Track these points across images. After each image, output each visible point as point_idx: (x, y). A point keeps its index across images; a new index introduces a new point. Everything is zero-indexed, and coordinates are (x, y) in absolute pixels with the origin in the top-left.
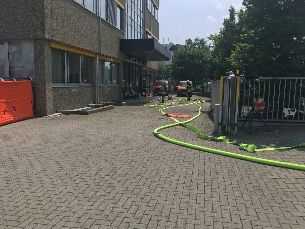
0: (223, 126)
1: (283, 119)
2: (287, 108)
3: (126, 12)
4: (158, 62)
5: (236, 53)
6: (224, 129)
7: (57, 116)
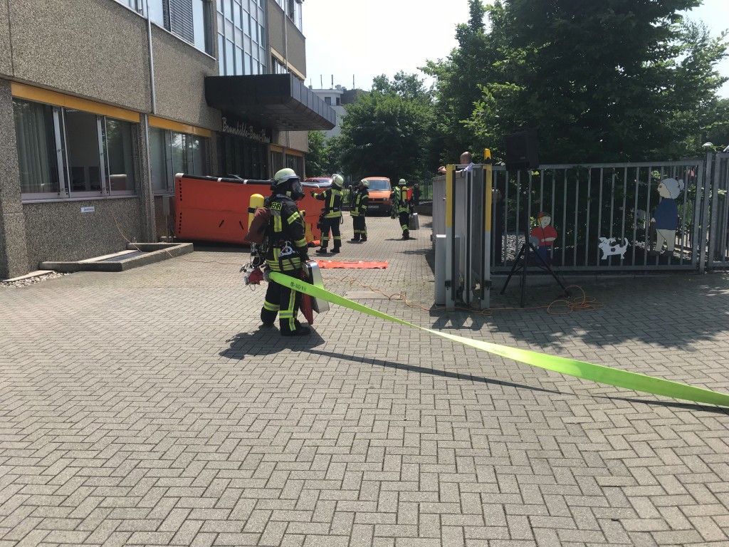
0: (456, 288)
1: (598, 263)
2: (608, 238)
4: (307, 132)
5: (484, 107)
6: (459, 297)
7: (38, 279)
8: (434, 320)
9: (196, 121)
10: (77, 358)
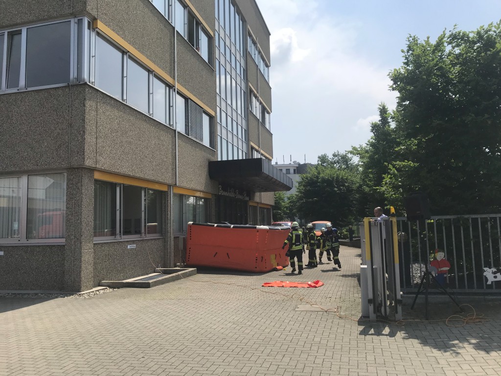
0: (377, 304)
1: (485, 288)
2: (490, 268)
3: (218, 121)
4: (273, 193)
5: (391, 178)
6: (380, 311)
7: (98, 293)
8: (361, 328)
9: (202, 188)
10: (117, 348)
